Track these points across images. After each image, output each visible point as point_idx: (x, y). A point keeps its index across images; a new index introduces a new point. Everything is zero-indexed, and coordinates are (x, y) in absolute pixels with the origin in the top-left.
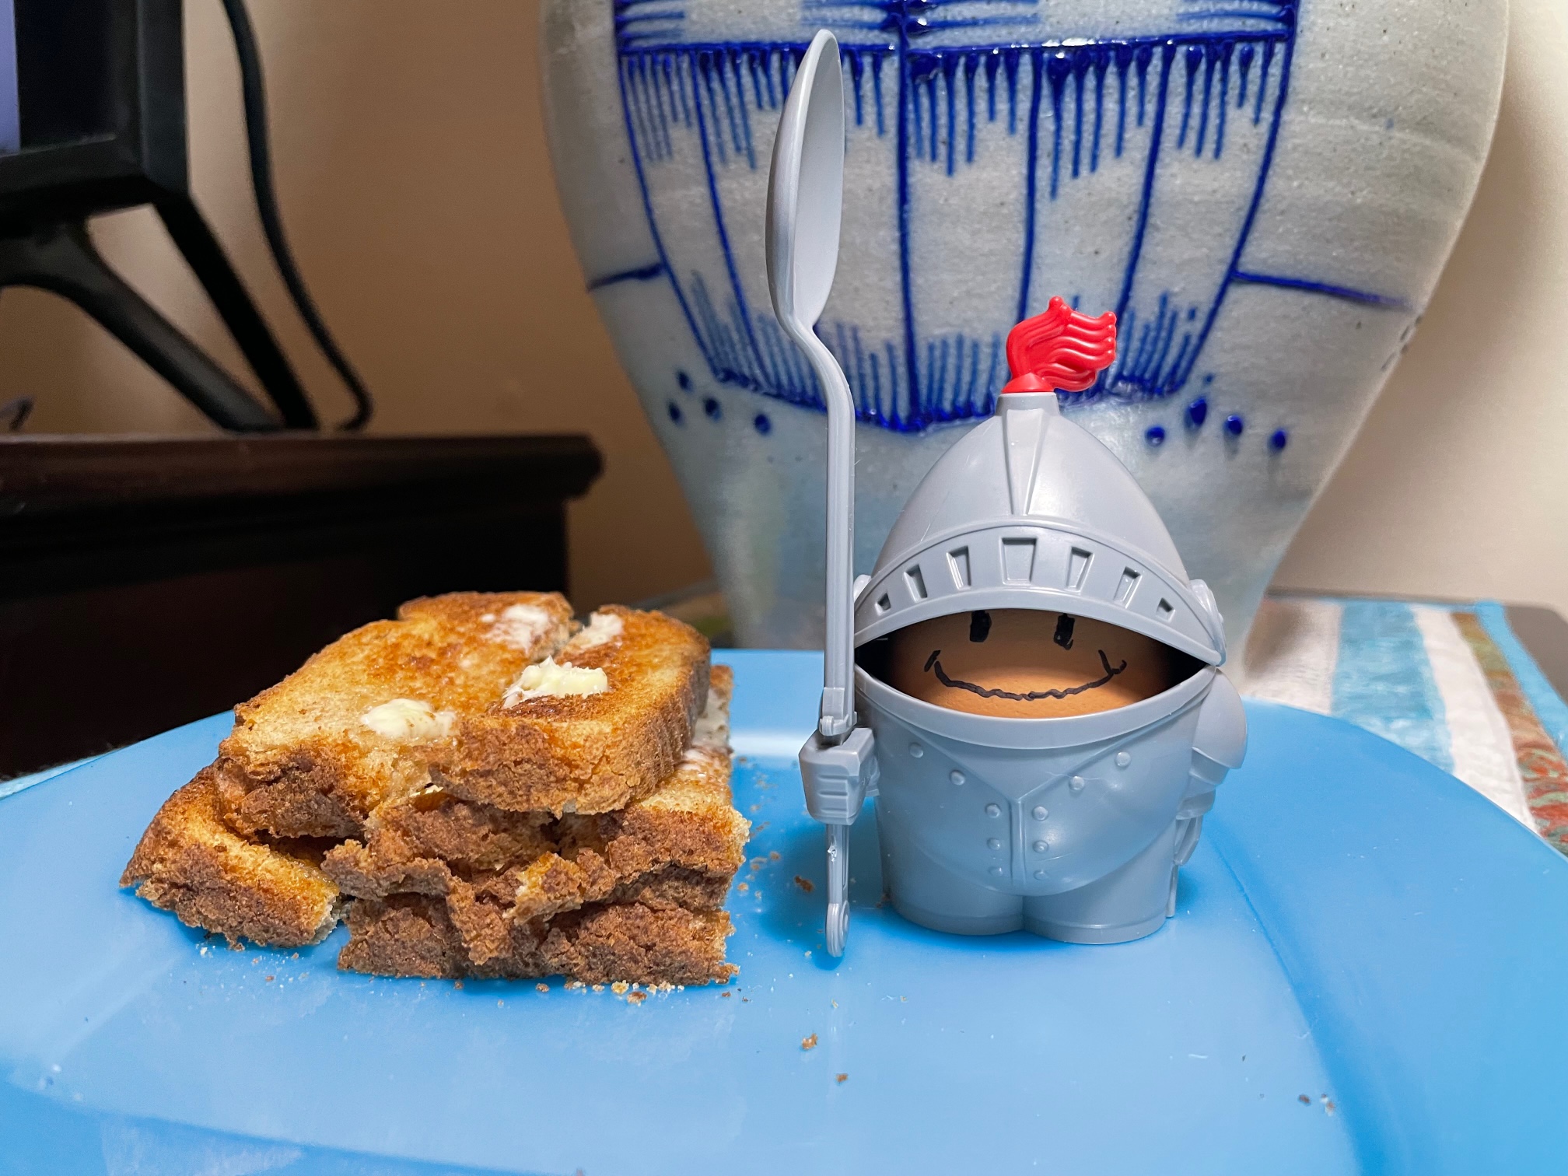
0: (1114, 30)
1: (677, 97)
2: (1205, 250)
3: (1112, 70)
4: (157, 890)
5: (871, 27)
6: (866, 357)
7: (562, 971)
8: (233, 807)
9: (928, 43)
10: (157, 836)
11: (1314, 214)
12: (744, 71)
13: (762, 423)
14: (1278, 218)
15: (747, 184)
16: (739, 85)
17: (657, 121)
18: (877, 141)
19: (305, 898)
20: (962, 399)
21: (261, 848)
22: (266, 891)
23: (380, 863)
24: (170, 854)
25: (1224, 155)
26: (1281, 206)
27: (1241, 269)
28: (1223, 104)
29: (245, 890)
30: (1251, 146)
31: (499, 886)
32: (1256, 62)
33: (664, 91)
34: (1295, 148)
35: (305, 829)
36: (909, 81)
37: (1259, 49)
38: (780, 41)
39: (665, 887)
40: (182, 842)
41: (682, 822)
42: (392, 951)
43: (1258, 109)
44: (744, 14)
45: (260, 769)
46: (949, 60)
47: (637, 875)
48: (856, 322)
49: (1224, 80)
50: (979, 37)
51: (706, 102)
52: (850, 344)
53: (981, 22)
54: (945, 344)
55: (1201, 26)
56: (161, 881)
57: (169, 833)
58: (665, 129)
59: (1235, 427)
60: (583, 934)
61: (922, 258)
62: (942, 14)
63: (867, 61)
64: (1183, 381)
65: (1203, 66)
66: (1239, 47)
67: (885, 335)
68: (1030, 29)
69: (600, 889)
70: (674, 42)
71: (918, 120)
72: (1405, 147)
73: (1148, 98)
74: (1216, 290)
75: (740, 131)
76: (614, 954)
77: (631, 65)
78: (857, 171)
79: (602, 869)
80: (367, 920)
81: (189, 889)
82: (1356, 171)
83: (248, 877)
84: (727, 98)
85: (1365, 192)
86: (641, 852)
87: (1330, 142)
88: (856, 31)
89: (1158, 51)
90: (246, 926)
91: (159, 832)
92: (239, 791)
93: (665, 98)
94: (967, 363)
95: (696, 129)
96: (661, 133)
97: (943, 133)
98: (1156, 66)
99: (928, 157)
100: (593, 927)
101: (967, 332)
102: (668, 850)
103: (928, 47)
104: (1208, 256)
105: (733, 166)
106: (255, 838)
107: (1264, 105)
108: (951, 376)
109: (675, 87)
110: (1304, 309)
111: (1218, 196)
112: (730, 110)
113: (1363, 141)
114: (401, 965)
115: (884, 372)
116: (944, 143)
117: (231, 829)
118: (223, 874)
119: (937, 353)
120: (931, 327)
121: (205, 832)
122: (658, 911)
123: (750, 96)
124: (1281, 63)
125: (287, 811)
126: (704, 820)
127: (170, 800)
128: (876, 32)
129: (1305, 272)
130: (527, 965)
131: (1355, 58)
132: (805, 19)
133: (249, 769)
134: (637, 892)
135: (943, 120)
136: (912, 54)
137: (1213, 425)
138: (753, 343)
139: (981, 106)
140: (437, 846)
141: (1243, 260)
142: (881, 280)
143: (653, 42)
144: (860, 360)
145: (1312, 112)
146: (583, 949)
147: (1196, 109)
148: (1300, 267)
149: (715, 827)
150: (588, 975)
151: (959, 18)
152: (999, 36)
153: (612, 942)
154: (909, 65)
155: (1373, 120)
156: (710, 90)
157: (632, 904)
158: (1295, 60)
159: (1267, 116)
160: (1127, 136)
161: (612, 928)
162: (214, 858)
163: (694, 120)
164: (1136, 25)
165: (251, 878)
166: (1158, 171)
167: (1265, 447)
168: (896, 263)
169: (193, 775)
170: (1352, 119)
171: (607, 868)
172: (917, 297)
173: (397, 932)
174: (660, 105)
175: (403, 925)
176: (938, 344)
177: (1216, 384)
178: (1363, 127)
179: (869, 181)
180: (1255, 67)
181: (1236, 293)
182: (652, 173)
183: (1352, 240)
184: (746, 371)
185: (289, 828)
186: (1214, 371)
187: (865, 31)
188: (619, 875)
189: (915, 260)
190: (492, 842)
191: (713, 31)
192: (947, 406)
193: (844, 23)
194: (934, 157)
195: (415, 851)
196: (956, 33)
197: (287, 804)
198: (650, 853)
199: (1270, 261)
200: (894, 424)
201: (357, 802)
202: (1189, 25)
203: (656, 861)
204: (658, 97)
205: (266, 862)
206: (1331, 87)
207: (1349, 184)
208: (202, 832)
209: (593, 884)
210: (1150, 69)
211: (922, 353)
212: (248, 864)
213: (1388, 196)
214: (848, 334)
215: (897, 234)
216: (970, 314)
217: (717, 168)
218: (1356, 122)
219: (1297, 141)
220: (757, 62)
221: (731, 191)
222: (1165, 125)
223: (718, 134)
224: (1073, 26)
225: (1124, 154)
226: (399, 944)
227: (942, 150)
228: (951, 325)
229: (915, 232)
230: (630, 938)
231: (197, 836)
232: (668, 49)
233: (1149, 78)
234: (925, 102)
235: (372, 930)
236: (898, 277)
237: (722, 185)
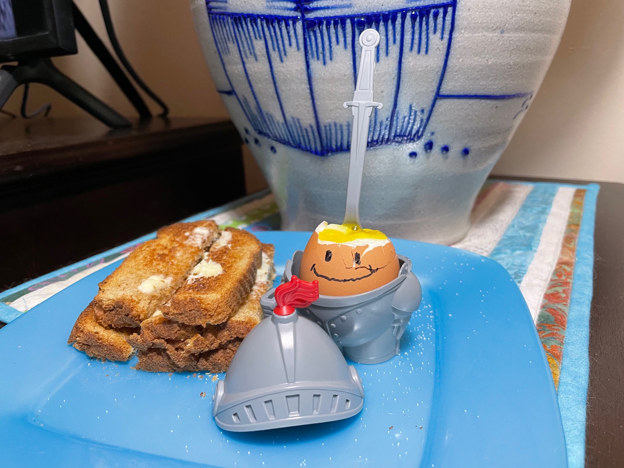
0: (381, 8)
1: (228, 32)
2: (425, 88)
3: (382, 23)
4: (79, 346)
5: (291, 9)
6: (304, 129)
7: (205, 370)
8: (100, 318)
9: (312, 16)
10: (77, 329)
11: (470, 71)
12: (249, 24)
13: (273, 149)
14: (455, 73)
15: (255, 66)
16: (248, 29)
17: (224, 40)
18: (297, 52)
19: (124, 347)
20: (339, 144)
21: (110, 331)
22: (112, 345)
23: (144, 341)
24: (81, 334)
25: (429, 52)
26: (456, 69)
27: (441, 94)
28: (427, 34)
29: (105, 345)
30: (440, 48)
31: (183, 346)
32: (440, 16)
33: (224, 29)
34: (459, 47)
35: (123, 325)
36: (306, 30)
37: (441, 10)
38: (260, 14)
39: (236, 344)
40: (85, 331)
41: (240, 324)
42: (152, 365)
43: (442, 34)
44: (246, 3)
45: (107, 307)
46: (319, 21)
47: (226, 341)
48: (299, 117)
49: (427, 24)
50: (331, 13)
51: (238, 35)
52: (298, 125)
53: (331, 8)
54: (330, 125)
55: (416, 4)
56: (80, 343)
57: (80, 328)
58: (226, 43)
59: (446, 149)
60: (211, 359)
61: (318, 95)
62: (316, 5)
63: (291, 22)
64: (422, 135)
65: (418, 20)
66: (432, 11)
67: (309, 122)
68: (349, 10)
69: (214, 346)
70: (225, 11)
71: (311, 45)
72: (511, 39)
73: (397, 33)
74: (431, 103)
75: (250, 46)
76: (221, 365)
77: (212, 17)
78: (291, 63)
79: (214, 340)
80: (143, 356)
81: (88, 345)
82: (488, 52)
83: (106, 341)
84: (245, 34)
85: (493, 59)
86: (227, 334)
87: (475, 43)
88: (286, 11)
89: (399, 15)
90: (107, 355)
91: (77, 328)
92: (102, 313)
93: (225, 32)
94: (339, 132)
95: (236, 44)
96: (225, 44)
97: (320, 50)
98: (399, 21)
99: (316, 59)
100: (214, 357)
101: (337, 121)
102: (235, 334)
103: (312, 17)
104: (426, 90)
105: (250, 59)
106: (108, 327)
107: (445, 32)
108: (334, 136)
109: (227, 28)
110: (470, 105)
111: (429, 68)
112: (246, 39)
113: (490, 40)
114: (155, 369)
115: (310, 134)
116: (321, 53)
117: (100, 324)
118: (98, 341)
119: (328, 128)
120: (325, 120)
121: (92, 327)
122: (234, 351)
123: (252, 34)
124: (451, 15)
125: (116, 320)
126: (247, 323)
127: (81, 315)
128: (293, 12)
129: (469, 92)
130: (194, 368)
131: (484, 9)
132: (268, 6)
133: (104, 306)
134: (227, 345)
135: (320, 45)
136: (308, 19)
137: (436, 149)
138: (265, 122)
139: (334, 39)
140: (161, 335)
141: (441, 90)
142: (305, 102)
143: (219, 10)
144: (302, 131)
145: (466, 32)
146: (211, 364)
147: (417, 36)
148: (466, 90)
149: (250, 325)
150: (214, 371)
151: (322, 6)
152: (338, 13)
153: (220, 361)
154: (306, 24)
155: (494, 31)
156: (239, 31)
157: (226, 349)
158: (456, 13)
159: (446, 36)
160: (389, 48)
161: (220, 357)
162: (94, 336)
163: (235, 41)
164: (390, 6)
165: (107, 341)
166: (403, 61)
167: (460, 155)
168: (310, 97)
169: (88, 305)
170: (484, 32)
171: (216, 339)
172: (318, 109)
173: (152, 360)
174: (224, 34)
175: (154, 358)
176: (328, 125)
177: (436, 135)
178: (490, 35)
179: (296, 67)
180: (440, 18)
181: (439, 102)
182: (225, 58)
183: (489, 78)
184: (265, 131)
185: (118, 325)
186: (434, 131)
187: (289, 11)
188: (220, 342)
189: (316, 95)
190: (179, 334)
191: (237, 9)
192: (334, 147)
193: (281, 8)
194: (318, 59)
195: (155, 337)
196: (322, 12)
197: (116, 318)
198: (230, 335)
199: (453, 90)
200: (316, 153)
201: (137, 318)
202: (412, 4)
203: (231, 337)
204: (223, 31)
205: (112, 335)
206: (474, 21)
207: (485, 57)
208: (91, 327)
209: (212, 344)
210: (397, 22)
211: (323, 128)
212: (106, 337)
213: (504, 59)
214: (296, 120)
215: (308, 86)
216: (338, 115)
217: (245, 59)
218: (486, 33)
219: (460, 44)
220: (253, 21)
221: (250, 68)
222: (405, 43)
223: (244, 47)
224: (365, 7)
225: (389, 55)
226: (154, 363)
227: (321, 56)
228: (331, 119)
229: (315, 86)
230: (226, 360)
231: (89, 328)
232: (224, 14)
233: (396, 26)
234: (313, 38)
235: (145, 359)
236: (311, 102)
237: (247, 66)
